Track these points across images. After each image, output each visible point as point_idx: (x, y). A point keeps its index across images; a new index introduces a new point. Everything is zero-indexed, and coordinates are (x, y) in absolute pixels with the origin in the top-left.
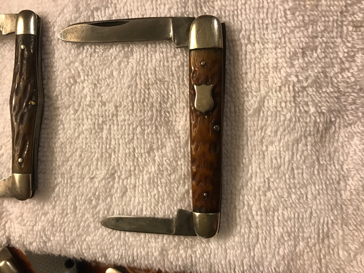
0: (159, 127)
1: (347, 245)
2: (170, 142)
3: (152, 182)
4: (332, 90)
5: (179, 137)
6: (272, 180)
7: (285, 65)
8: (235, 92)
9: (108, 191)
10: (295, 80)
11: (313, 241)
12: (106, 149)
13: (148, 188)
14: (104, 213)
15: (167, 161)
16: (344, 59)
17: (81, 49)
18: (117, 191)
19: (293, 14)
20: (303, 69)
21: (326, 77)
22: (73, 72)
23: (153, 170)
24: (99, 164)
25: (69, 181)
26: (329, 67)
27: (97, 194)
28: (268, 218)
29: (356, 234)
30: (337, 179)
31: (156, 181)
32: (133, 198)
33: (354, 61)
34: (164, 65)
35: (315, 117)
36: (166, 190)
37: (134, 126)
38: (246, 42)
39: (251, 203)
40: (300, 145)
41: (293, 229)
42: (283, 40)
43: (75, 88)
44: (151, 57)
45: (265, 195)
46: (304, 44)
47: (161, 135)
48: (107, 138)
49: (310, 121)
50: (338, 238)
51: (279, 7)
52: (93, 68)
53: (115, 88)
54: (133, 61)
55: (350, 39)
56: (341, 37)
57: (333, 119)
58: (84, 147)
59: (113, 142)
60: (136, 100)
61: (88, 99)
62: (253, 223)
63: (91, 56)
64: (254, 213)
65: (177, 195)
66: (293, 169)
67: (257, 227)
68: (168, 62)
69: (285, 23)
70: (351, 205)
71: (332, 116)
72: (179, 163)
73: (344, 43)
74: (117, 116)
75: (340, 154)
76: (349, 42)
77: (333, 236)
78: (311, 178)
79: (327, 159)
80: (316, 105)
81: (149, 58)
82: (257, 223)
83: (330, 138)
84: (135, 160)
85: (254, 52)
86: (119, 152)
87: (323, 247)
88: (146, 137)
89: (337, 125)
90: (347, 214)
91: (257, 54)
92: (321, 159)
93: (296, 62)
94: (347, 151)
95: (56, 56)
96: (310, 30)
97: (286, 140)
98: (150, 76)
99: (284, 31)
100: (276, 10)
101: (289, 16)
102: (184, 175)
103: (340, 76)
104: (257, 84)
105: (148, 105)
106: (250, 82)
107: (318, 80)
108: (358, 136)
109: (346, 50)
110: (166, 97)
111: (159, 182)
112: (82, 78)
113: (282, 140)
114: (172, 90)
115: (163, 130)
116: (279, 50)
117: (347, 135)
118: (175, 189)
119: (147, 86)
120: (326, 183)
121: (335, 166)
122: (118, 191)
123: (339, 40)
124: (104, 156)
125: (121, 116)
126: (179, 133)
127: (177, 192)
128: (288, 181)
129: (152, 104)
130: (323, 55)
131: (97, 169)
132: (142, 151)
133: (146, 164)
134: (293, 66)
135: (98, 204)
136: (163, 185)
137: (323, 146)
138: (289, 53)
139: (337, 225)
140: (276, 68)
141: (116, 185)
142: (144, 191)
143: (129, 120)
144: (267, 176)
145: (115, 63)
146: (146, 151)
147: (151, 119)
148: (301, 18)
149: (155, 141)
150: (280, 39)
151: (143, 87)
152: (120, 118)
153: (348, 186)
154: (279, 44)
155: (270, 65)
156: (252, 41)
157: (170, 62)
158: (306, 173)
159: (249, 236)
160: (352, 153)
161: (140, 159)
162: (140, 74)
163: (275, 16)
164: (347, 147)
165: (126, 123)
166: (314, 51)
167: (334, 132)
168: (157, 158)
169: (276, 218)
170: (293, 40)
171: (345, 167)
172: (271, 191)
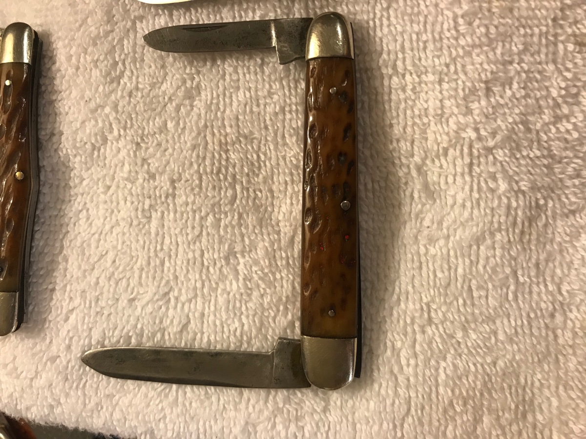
1: (567, 425)
4: (538, 153)
6: (434, 307)
7: (456, 111)
12: (155, 251)
13: (224, 317)
16: (560, 100)
19: (470, 24)
20: (487, 117)
28: (428, 373)
30: (551, 308)
31: (238, 305)
34: (251, 111)
35: (508, 198)
38: (390, 71)
39: (399, 344)
40: (482, 247)
49: (499, 206)
50: (550, 412)
58: (119, 247)
59: (167, 241)
60: (205, 170)
62: (401, 378)
64: (404, 362)
66: (470, 289)
67: (408, 387)
70: (574, 354)
72: (278, 276)
74: (174, 196)
75: (557, 264)
76: (568, 70)
77: (541, 408)
79: (532, 274)
80: (510, 179)
82: (408, 380)
85: (404, 90)
87: (525, 426)
88: (222, 232)
91: (409, 92)
92: (520, 273)
93: (475, 106)
94: (568, 259)
100: (440, 18)
104: (408, 144)
107: (514, 136)
109: (563, 85)
114: (265, 154)
116: (445, 86)
118: (270, 320)
119: (224, 147)
121: (546, 286)
122: (175, 322)
124: (152, 264)
125: (180, 196)
127: (273, 325)
128: (462, 309)
132: (216, 256)
133: (222, 278)
136: (251, 313)
138: (463, 90)
139: (549, 387)
140: (441, 117)
143: (194, 203)
144: (425, 300)
145: (171, 107)
146: (222, 255)
149: (238, 239)
152: (180, 201)
153: (569, 322)
154: (446, 75)
155: (431, 111)
156: (399, 70)
157: (262, 107)
158: (493, 297)
159: (394, 402)
161: (211, 269)
162: (212, 126)
164: (568, 252)
166: (507, 87)
169: (441, 371)
170: (469, 67)
172: (434, 326)
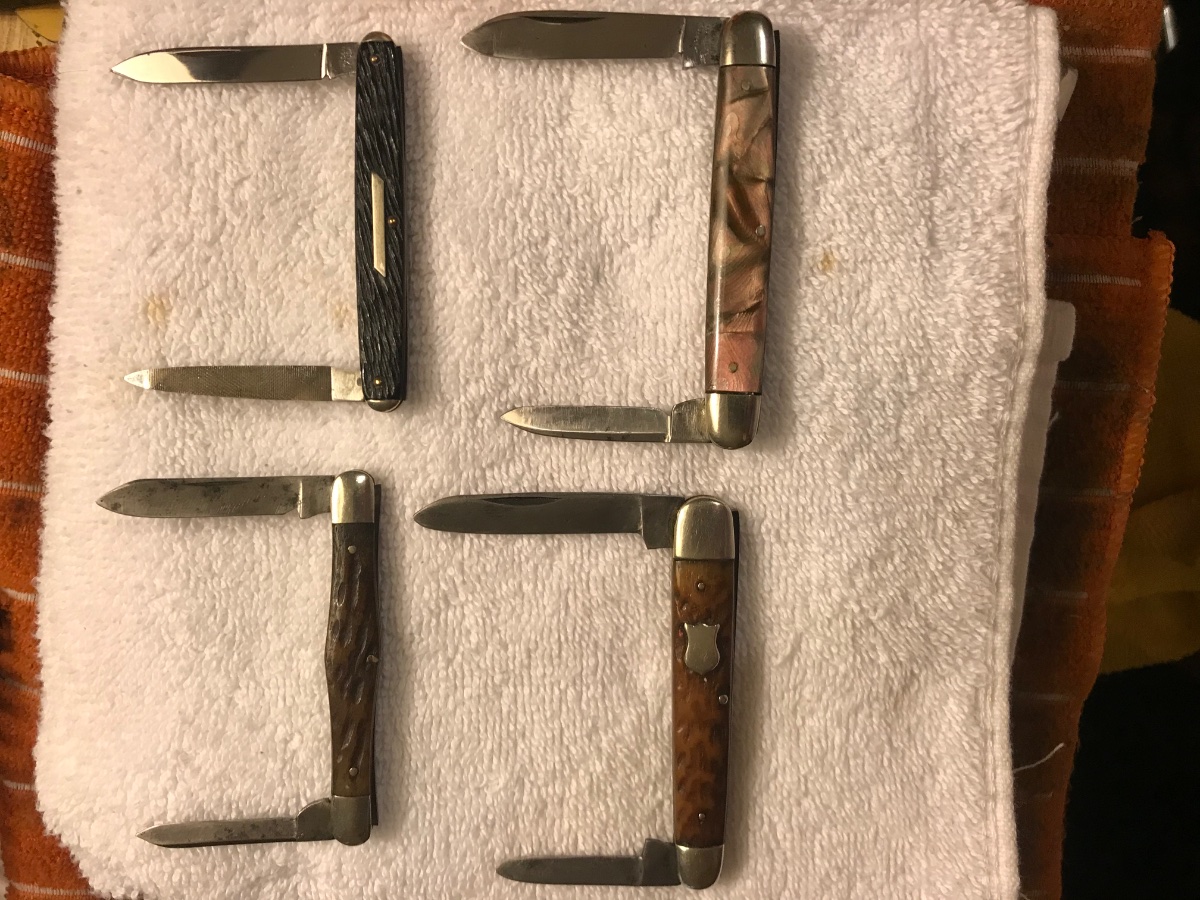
0: (609, 687)
2: (630, 713)
3: (596, 791)
5: (645, 704)
8: (749, 622)
9: (511, 810)
10: (857, 609)
11: (879, 880)
14: (503, 851)
15: (625, 750)
17: (459, 539)
18: (527, 809)
21: (907, 601)
22: (443, 585)
23: (599, 768)
24: (495, 761)
25: (436, 798)
26: (912, 586)
27: (490, 817)
29: (949, 866)
32: (557, 822)
33: (952, 576)
36: (620, 802)
37: (562, 686)
41: (846, 862)
42: (838, 542)
43: (447, 615)
44: (597, 558)
45: (799, 804)
46: (873, 550)
47: (611, 700)
48: (509, 712)
51: (833, 487)
52: (483, 578)
53: (526, 615)
54: (561, 565)
55: (947, 541)
56: (933, 538)
57: (916, 671)
61: (474, 639)
63: (479, 554)
65: (642, 812)
68: (627, 566)
69: (843, 514)
71: (915, 666)
73: (939, 548)
78: (878, 773)
81: (593, 560)
83: (910, 701)
84: (565, 751)
86: (532, 734)
89: (922, 679)
90: (936, 832)
95: (408, 554)
96: (884, 526)
97: (837, 707)
98: (594, 593)
99: (840, 526)
101: (850, 504)
102: (656, 775)
103: (930, 602)
105: (588, 645)
106: (777, 607)
108: (954, 698)
110: (623, 629)
111: (609, 791)
112: (462, 598)
113: (830, 708)
115: (615, 690)
117: (938, 696)
120: (902, 781)
123: (930, 542)
126: (644, 694)
129: (596, 644)
130: (904, 567)
131: (490, 770)
134: (853, 585)
135: (491, 835)
137: (898, 716)
141: (525, 799)
142: (581, 808)
147: (595, 673)
148: (870, 507)
150: (832, 538)
151: (581, 614)
160: (944, 727)
163: (825, 502)
165: (547, 681)
167: (917, 692)
168: (604, 745)
171: (933, 751)
